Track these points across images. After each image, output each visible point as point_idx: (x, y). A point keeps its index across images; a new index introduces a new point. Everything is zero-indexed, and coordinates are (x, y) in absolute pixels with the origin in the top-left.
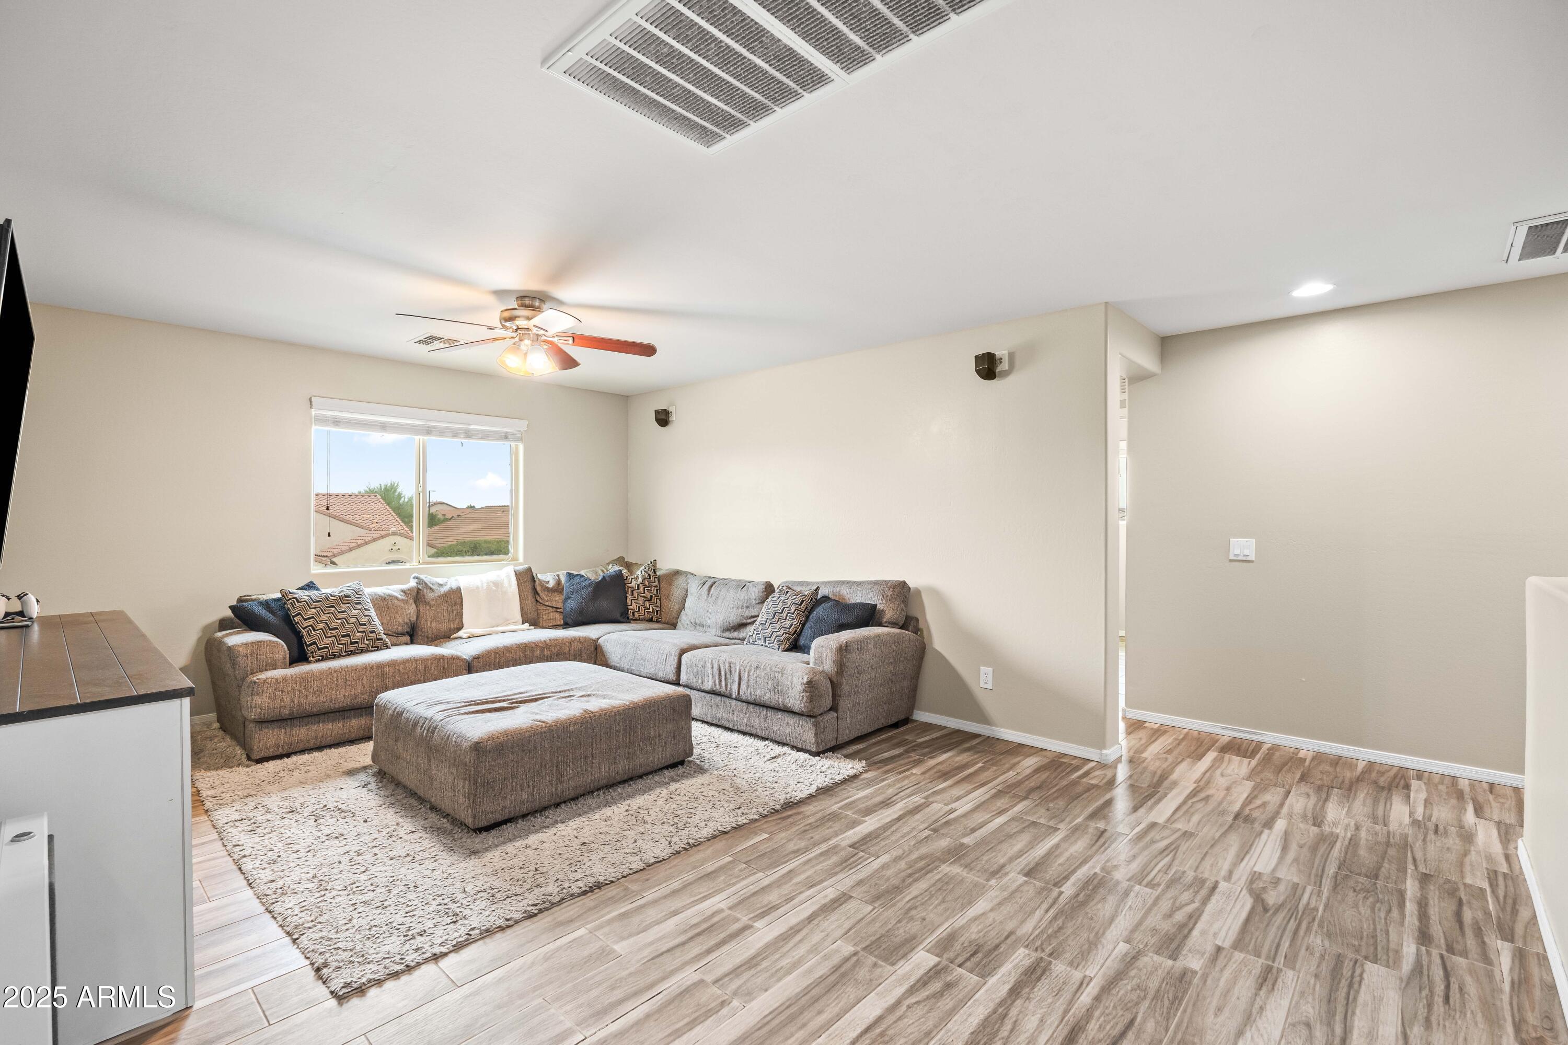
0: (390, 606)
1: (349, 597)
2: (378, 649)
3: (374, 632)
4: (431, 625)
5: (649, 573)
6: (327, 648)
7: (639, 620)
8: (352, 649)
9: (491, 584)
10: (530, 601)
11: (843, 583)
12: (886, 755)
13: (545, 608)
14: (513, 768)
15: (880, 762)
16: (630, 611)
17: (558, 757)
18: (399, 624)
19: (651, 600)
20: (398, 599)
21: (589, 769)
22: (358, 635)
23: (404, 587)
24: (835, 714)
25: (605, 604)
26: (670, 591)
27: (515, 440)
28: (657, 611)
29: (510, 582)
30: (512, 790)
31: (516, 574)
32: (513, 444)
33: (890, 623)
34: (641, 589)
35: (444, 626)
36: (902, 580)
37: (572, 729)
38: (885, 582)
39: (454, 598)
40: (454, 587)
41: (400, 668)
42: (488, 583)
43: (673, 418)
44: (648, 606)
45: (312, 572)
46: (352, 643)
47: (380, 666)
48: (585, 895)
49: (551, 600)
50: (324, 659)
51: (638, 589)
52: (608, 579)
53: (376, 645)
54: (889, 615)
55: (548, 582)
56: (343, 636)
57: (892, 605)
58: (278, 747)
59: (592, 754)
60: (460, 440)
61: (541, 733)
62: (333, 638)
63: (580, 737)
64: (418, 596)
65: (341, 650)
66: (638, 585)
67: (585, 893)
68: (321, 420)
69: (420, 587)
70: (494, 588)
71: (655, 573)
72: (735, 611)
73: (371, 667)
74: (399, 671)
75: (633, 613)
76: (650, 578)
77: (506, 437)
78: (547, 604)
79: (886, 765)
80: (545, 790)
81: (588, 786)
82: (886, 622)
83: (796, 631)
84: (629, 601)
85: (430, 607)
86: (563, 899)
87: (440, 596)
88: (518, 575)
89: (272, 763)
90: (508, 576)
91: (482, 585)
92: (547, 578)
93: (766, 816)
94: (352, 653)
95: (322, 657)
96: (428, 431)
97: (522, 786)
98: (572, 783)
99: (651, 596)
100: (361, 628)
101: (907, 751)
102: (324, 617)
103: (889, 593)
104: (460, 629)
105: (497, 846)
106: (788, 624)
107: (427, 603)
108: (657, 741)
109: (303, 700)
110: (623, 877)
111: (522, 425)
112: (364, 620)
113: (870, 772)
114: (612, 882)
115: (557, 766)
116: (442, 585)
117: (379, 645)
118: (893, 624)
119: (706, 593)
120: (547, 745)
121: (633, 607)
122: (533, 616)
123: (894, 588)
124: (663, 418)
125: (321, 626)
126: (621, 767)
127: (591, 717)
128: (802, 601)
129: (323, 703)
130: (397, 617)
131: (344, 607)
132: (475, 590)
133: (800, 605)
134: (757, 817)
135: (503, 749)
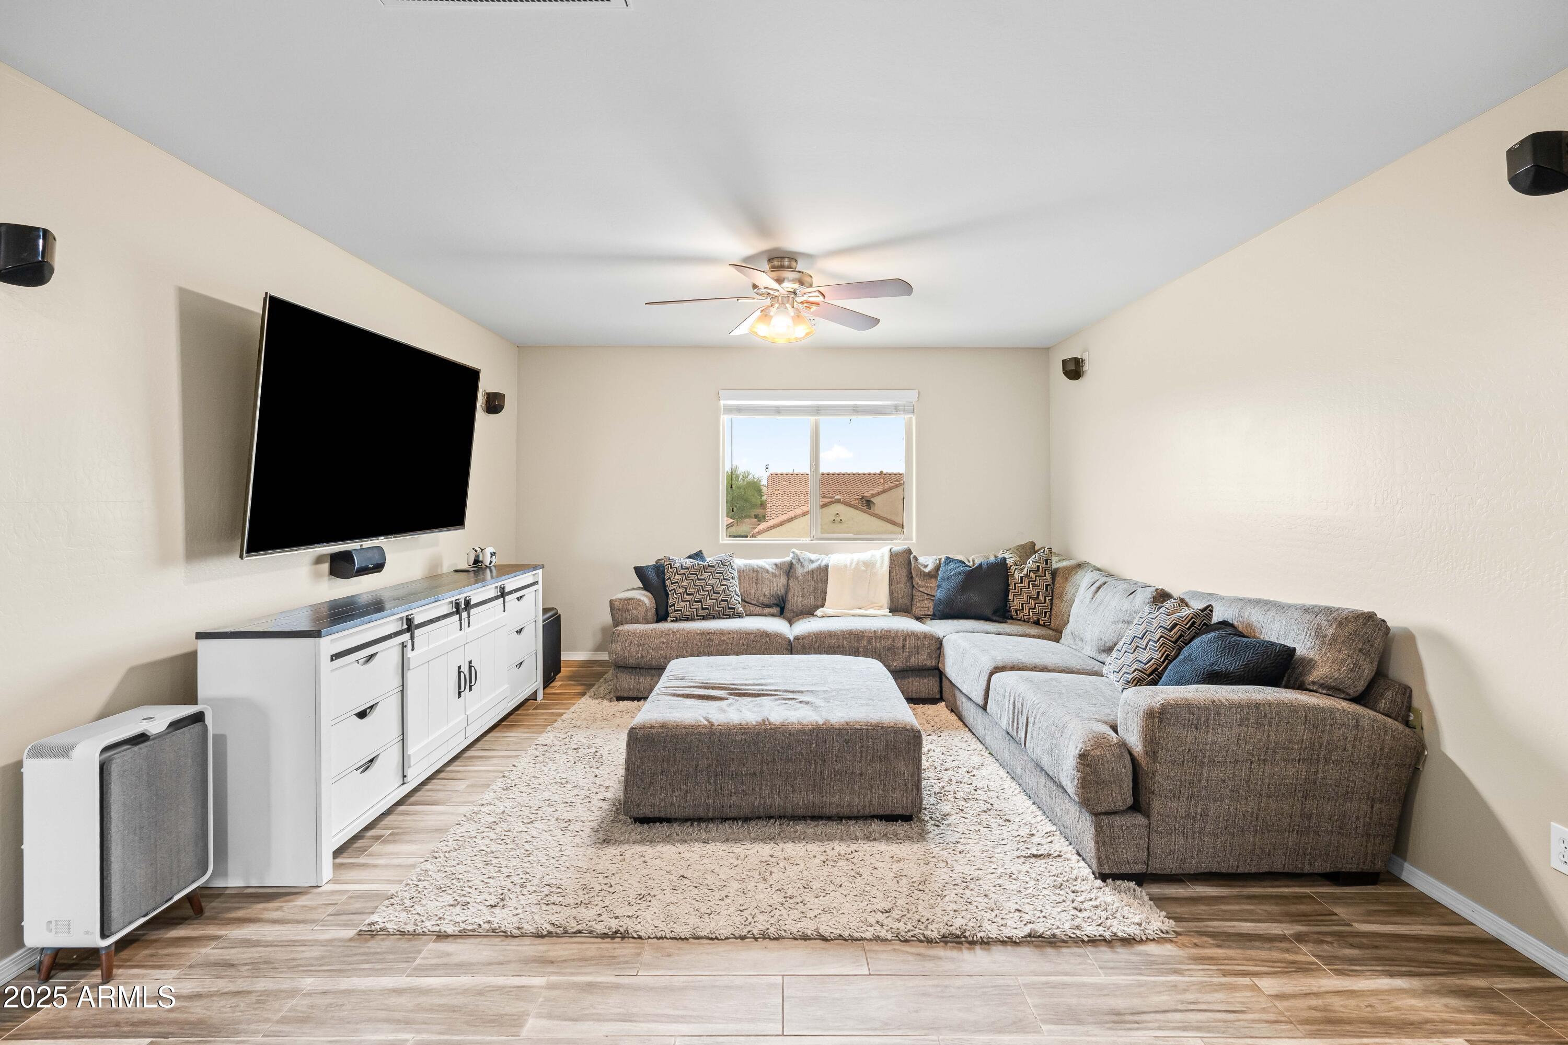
0: (760, 577)
1: (713, 567)
2: (730, 617)
3: (726, 601)
4: (795, 601)
5: (1038, 563)
6: (680, 610)
7: (1024, 621)
8: (704, 614)
9: (861, 563)
10: (902, 586)
11: (1256, 602)
12: (1246, 927)
13: (920, 594)
14: (663, 765)
15: (1213, 935)
16: (1013, 609)
17: (717, 766)
18: (765, 596)
19: (1038, 597)
20: (768, 572)
21: (757, 790)
22: (710, 602)
23: (778, 561)
24: (1144, 821)
25: (974, 597)
26: (1064, 589)
27: (905, 412)
28: (1046, 613)
29: (882, 563)
30: (661, 788)
31: (891, 555)
32: (907, 416)
33: (1322, 686)
34: (1025, 584)
35: (808, 602)
36: (1366, 609)
37: (739, 738)
38: (1328, 610)
39: (821, 575)
40: (823, 564)
41: (725, 638)
42: (858, 563)
43: (1087, 367)
44: (1033, 604)
45: (721, 542)
46: (703, 609)
47: (709, 633)
48: (603, 938)
49: (926, 587)
50: (677, 620)
51: (1021, 582)
52: (984, 567)
53: (727, 613)
54: (1320, 672)
55: (926, 566)
56: (696, 602)
57: (1332, 654)
58: (630, 690)
59: (761, 773)
60: (848, 417)
61: (700, 734)
62: (687, 603)
63: (747, 749)
64: (789, 570)
65: (692, 614)
66: (1022, 578)
67: (604, 936)
68: (729, 410)
69: (794, 561)
70: (863, 568)
71: (1047, 564)
72: (1114, 625)
73: (702, 634)
74: (724, 641)
75: (1016, 611)
76: (1038, 570)
77: (896, 410)
78: (921, 590)
79: (1219, 946)
80: (700, 800)
81: (756, 810)
82: (1314, 683)
83: (1156, 669)
84: (1011, 596)
85: (799, 582)
86: (580, 932)
87: (808, 572)
88: (893, 557)
89: (626, 702)
90: (882, 556)
91: (851, 563)
92: (927, 562)
93: (906, 941)
94: (704, 618)
95: (676, 618)
96: (818, 411)
97: (672, 786)
98: (735, 800)
99: (1038, 593)
100: (715, 596)
101: (1300, 938)
102: (685, 583)
103: (1330, 632)
104: (822, 606)
105: (634, 843)
106: (1145, 657)
107: (797, 578)
108: (857, 779)
109: (645, 654)
110: (656, 937)
111: (912, 396)
112: (719, 588)
113: (1169, 946)
114: (640, 937)
115: (716, 776)
116: (813, 561)
117: (731, 613)
118: (1332, 690)
119: (1091, 596)
120: (705, 749)
121: (1015, 604)
122: (905, 602)
123: (1341, 624)
124: (1074, 369)
125: (681, 590)
126: (802, 800)
127: (766, 728)
128: (1175, 625)
129: (660, 659)
130: (764, 589)
131: (705, 575)
132: (842, 569)
133: (1170, 630)
134: (889, 936)
135: (653, 741)
